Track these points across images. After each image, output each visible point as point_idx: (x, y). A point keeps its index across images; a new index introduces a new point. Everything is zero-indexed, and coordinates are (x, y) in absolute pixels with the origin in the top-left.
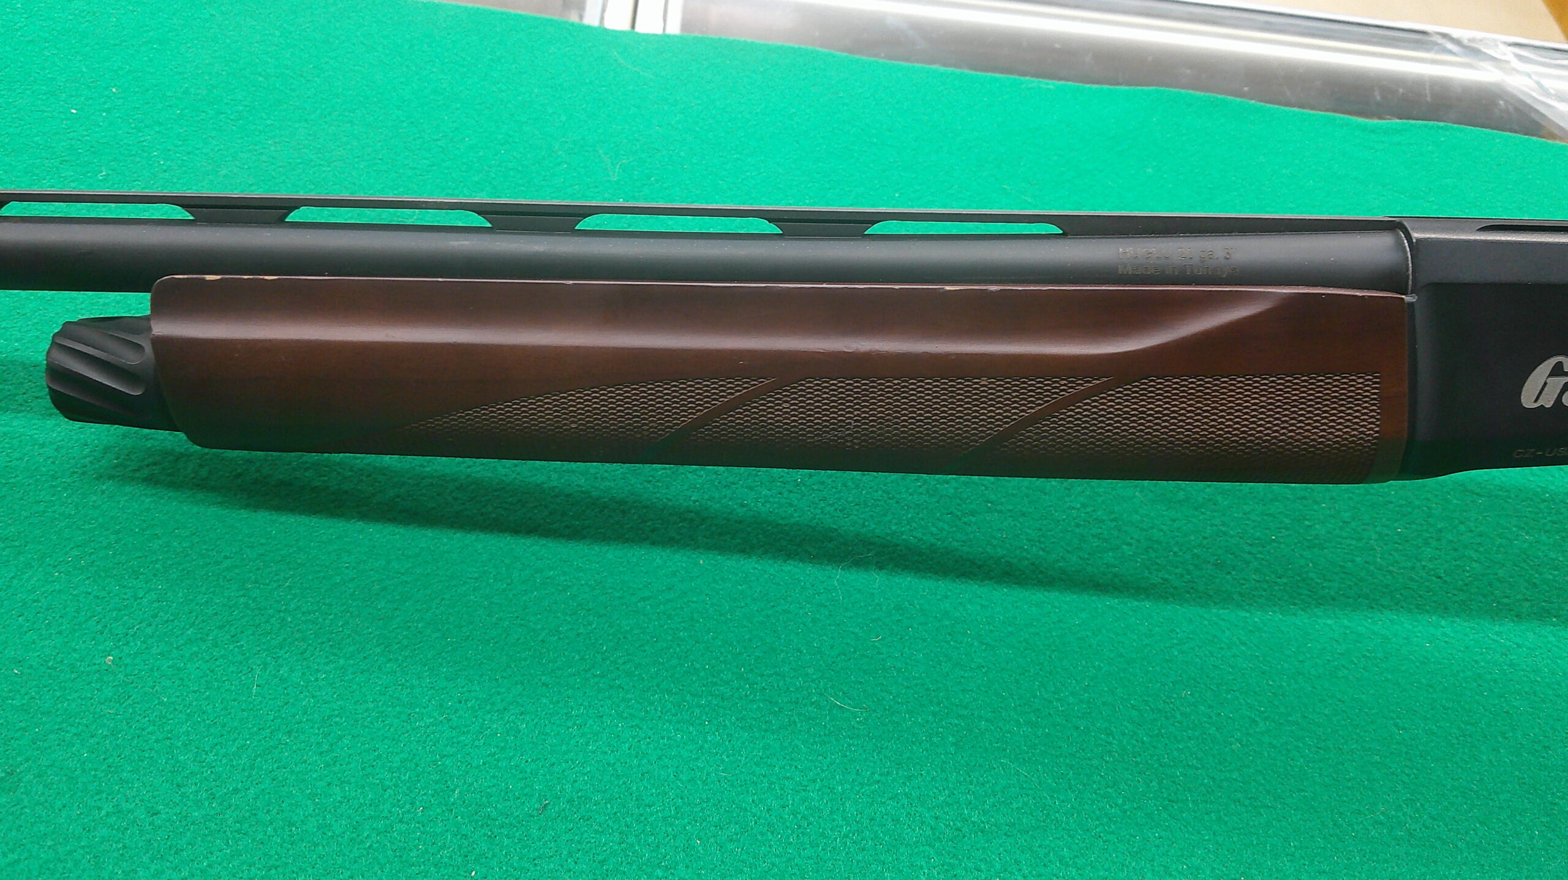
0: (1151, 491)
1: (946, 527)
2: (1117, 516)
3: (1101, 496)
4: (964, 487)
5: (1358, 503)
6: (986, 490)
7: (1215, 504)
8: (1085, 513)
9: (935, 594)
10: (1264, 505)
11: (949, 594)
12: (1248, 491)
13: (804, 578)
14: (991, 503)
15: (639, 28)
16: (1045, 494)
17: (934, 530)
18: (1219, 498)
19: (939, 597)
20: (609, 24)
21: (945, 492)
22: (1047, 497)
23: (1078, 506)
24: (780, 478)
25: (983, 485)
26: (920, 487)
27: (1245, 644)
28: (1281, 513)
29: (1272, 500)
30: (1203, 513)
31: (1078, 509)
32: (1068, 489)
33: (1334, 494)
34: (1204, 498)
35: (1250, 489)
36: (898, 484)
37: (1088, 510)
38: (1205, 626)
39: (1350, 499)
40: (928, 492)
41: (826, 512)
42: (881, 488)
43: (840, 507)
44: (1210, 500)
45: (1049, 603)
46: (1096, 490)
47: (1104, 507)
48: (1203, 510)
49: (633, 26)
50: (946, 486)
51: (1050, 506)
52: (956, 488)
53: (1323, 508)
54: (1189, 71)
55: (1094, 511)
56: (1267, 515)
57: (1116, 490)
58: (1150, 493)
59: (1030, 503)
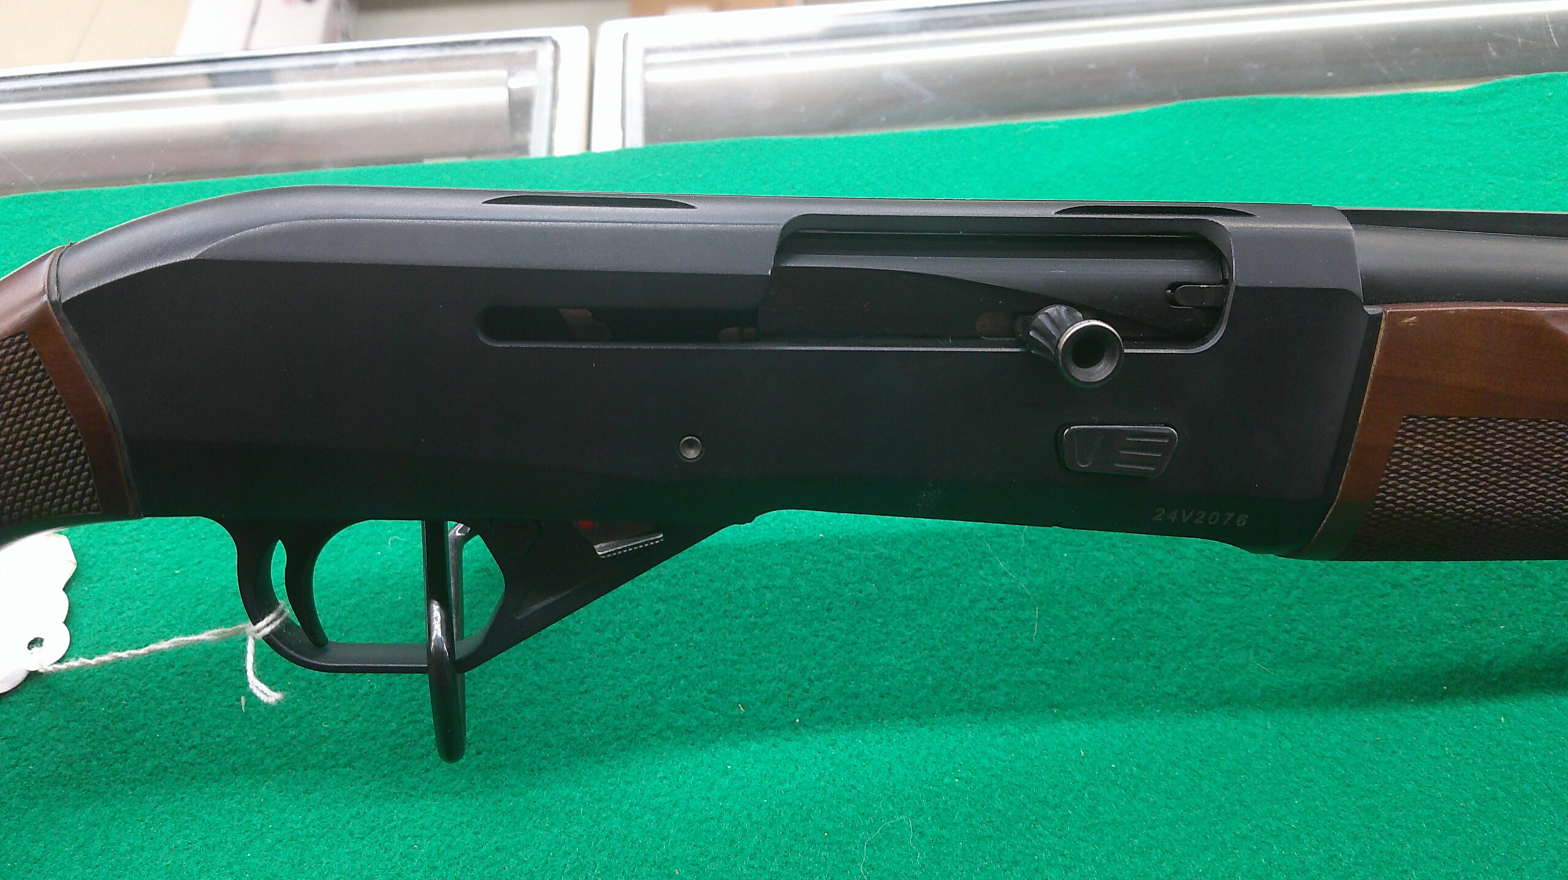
0: (1269, 651)
1: (1001, 755)
2: (1229, 695)
3: (1204, 670)
4: (1017, 691)
5: (1547, 615)
6: (1047, 690)
7: (1357, 653)
8: (1186, 699)
9: (1000, 861)
10: (1423, 642)
11: (1018, 858)
12: (1399, 625)
13: (819, 869)
14: (1057, 707)
15: (596, 148)
16: (1128, 681)
17: (985, 762)
18: (1362, 643)
19: (1005, 866)
20: (559, 152)
21: (993, 703)
22: (1132, 685)
23: (1175, 690)
24: (771, 722)
25: (1042, 683)
26: (959, 700)
27: (1436, 858)
28: (1447, 649)
29: (1432, 633)
30: (1344, 670)
31: (1176, 695)
32: (1159, 668)
33: (1513, 608)
34: (1341, 647)
35: (1400, 622)
36: (929, 702)
37: (1189, 693)
38: (1376, 841)
39: (1536, 611)
40: (970, 706)
41: (837, 761)
42: (907, 712)
43: (856, 752)
44: (1349, 649)
45: (1157, 848)
46: (1195, 663)
47: (1210, 686)
48: (1344, 665)
49: (588, 147)
50: (994, 692)
51: (1137, 698)
52: (1008, 694)
53: (1502, 631)
54: (1256, 66)
55: (1198, 694)
56: (1429, 656)
57: (1222, 657)
58: (1268, 653)
59: (1109, 697)
